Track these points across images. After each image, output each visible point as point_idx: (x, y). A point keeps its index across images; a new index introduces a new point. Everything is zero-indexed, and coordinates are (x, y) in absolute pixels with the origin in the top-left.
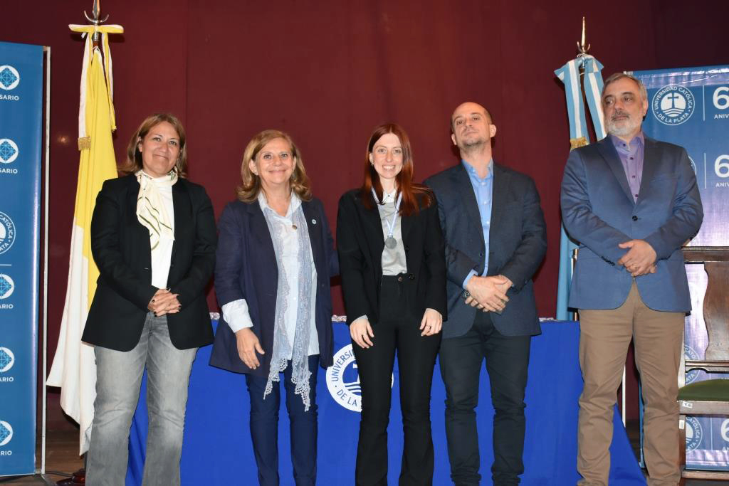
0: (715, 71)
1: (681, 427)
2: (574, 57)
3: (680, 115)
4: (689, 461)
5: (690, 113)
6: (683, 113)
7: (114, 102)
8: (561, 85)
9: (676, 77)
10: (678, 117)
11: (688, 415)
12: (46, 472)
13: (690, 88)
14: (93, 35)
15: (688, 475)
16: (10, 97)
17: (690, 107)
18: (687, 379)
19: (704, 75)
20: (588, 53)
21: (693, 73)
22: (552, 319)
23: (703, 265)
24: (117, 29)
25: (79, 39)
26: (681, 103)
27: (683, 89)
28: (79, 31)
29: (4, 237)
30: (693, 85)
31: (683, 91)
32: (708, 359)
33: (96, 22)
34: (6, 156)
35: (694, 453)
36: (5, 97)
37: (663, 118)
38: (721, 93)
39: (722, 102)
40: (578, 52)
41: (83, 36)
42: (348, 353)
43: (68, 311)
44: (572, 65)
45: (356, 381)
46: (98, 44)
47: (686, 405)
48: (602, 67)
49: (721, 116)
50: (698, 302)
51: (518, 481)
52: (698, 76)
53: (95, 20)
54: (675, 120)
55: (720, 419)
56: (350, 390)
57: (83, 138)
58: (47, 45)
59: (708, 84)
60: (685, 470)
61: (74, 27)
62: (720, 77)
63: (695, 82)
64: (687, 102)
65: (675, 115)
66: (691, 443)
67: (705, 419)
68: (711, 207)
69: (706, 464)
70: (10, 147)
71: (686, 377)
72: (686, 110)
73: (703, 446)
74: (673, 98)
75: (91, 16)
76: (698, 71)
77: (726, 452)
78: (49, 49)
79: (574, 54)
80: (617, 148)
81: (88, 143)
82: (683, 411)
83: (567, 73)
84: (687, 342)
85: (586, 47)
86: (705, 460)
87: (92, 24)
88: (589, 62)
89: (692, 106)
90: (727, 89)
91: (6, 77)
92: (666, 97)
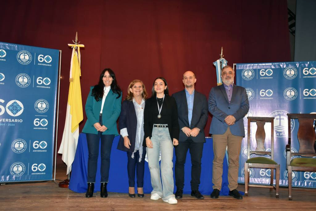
0: (260, 64)
1: (248, 171)
2: (219, 59)
3: (250, 77)
4: (250, 182)
7: (81, 68)
8: (215, 67)
9: (249, 66)
10: (249, 78)
12: (56, 180)
14: (75, 47)
15: (250, 185)
16: (49, 65)
19: (258, 65)
20: (223, 58)
21: (254, 65)
22: (210, 137)
23: (256, 123)
24: (83, 46)
25: (71, 49)
26: (250, 74)
28: (71, 46)
29: (45, 107)
31: (251, 70)
32: (257, 151)
34: (47, 83)
35: (252, 179)
36: (47, 65)
37: (245, 78)
38: (262, 71)
39: (263, 74)
40: (220, 57)
41: (72, 48)
43: (65, 131)
44: (218, 61)
47: (250, 164)
48: (227, 62)
50: (254, 133)
51: (199, 186)
52: (256, 66)
55: (259, 169)
57: (71, 78)
59: (259, 68)
61: (69, 45)
62: (262, 66)
63: (255, 68)
64: (252, 73)
67: (255, 169)
68: (259, 105)
70: (48, 80)
71: (250, 156)
72: (252, 76)
73: (254, 177)
74: (248, 72)
75: (75, 42)
76: (256, 64)
77: (261, 179)
78: (61, 51)
79: (219, 58)
80: (225, 87)
81: (72, 80)
82: (249, 166)
83: (217, 63)
84: (250, 146)
85: (222, 56)
86: (255, 181)
87: (75, 44)
88: (223, 60)
89: (254, 75)
90: (264, 70)
91: (48, 59)
92: (246, 72)
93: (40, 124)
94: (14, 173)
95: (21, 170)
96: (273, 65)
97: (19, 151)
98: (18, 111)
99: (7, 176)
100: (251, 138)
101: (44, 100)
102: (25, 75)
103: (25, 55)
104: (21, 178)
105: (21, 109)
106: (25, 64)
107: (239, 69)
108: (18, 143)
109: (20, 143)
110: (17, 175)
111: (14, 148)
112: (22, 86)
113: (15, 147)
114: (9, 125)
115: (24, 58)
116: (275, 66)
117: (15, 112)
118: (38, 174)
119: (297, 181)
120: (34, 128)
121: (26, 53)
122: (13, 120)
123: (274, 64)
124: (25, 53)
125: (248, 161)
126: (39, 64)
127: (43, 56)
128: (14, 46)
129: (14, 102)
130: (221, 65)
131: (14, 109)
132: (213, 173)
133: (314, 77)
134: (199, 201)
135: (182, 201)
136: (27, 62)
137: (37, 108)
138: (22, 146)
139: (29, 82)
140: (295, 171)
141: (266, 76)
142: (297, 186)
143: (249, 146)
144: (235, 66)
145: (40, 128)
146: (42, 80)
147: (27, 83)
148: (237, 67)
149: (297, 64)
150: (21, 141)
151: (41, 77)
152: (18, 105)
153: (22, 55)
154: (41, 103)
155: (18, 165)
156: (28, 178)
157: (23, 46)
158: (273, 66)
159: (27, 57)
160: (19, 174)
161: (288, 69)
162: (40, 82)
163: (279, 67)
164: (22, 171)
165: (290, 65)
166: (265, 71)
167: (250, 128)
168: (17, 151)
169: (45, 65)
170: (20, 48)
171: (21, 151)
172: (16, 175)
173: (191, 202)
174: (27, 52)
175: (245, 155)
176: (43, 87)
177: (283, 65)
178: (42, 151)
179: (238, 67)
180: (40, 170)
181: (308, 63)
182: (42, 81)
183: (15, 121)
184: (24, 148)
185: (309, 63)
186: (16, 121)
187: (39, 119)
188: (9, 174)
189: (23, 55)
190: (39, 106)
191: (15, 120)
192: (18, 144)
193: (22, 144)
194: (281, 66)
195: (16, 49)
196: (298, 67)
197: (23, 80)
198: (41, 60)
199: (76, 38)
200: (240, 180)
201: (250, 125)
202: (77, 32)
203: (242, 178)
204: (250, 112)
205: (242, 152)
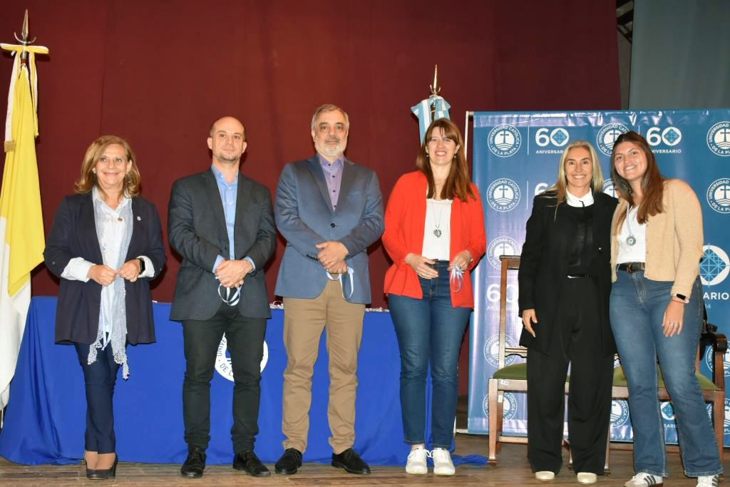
0: (537, 115)
1: (500, 401)
2: (427, 97)
3: (510, 149)
4: (505, 428)
5: (517, 148)
6: (512, 148)
7: (38, 112)
8: (416, 119)
9: (508, 119)
10: (508, 151)
11: (505, 391)
13: (519, 129)
14: (22, 54)
15: (503, 439)
17: (517, 143)
18: (507, 363)
19: (530, 117)
20: (439, 94)
21: (520, 116)
24: (43, 50)
25: (9, 57)
26: (510, 140)
27: (513, 128)
28: (9, 49)
30: (520, 126)
31: (513, 130)
33: (25, 43)
35: (510, 422)
37: (496, 151)
38: (543, 133)
39: (543, 140)
40: (431, 94)
41: (12, 54)
44: (425, 104)
46: (26, 61)
47: (505, 383)
48: (449, 107)
49: (541, 152)
52: (525, 119)
53: (24, 41)
54: (505, 153)
57: (8, 142)
59: (532, 125)
60: (501, 435)
61: (5, 46)
62: (542, 120)
63: (522, 123)
64: (515, 139)
65: (506, 149)
66: (508, 414)
67: (519, 394)
69: (519, 431)
71: (505, 361)
72: (514, 145)
73: (516, 418)
74: (504, 135)
75: (21, 37)
76: (525, 114)
79: (427, 94)
80: (323, 166)
81: (13, 146)
82: (501, 388)
83: (421, 110)
84: (507, 333)
85: (437, 90)
86: (518, 428)
87: (21, 44)
88: (439, 102)
89: (519, 142)
90: (547, 130)
92: (499, 134)
96: (570, 117)
100: (509, 312)
107: (482, 126)
116: (574, 119)
119: (627, 426)
123: (572, 115)
125: (500, 375)
130: (433, 114)
133: (674, 151)
134: (364, 481)
135: (318, 484)
140: (621, 399)
141: (551, 146)
142: (625, 439)
143: (503, 335)
144: (471, 119)
148: (475, 121)
149: (631, 117)
158: (569, 120)
161: (609, 130)
163: (586, 124)
165: (613, 119)
166: (548, 134)
167: (508, 286)
173: (343, 483)
175: (492, 358)
177: (595, 118)
179: (479, 123)
181: (660, 114)
185: (663, 114)
194: (592, 120)
196: (633, 124)
199: (25, 29)
200: (478, 424)
201: (508, 277)
202: (27, 11)
203: (484, 420)
204: (508, 243)
205: (487, 349)
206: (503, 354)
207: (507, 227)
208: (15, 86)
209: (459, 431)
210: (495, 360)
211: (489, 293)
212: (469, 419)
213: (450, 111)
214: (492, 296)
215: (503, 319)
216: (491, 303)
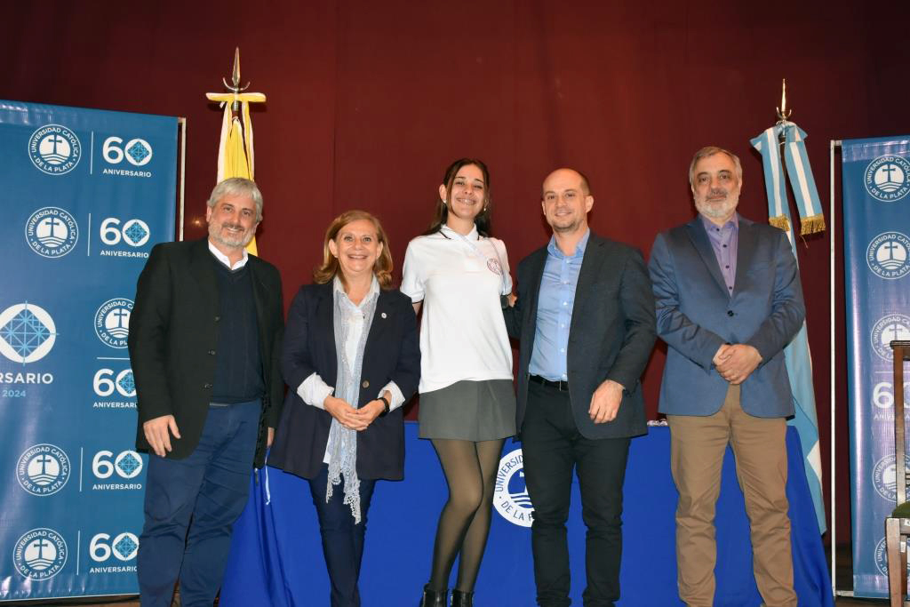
1: (903, 551)
2: (773, 125)
3: (898, 190)
5: (908, 187)
6: (901, 187)
8: (758, 157)
9: (892, 146)
10: (896, 192)
11: (908, 536)
14: (233, 104)
16: (141, 174)
17: (909, 181)
20: (788, 120)
24: (259, 97)
25: (217, 109)
26: (898, 176)
27: (901, 160)
28: (217, 100)
31: (901, 163)
33: (236, 90)
34: (136, 239)
36: (136, 173)
37: (877, 193)
40: (780, 119)
41: (221, 106)
42: (515, 460)
44: (770, 134)
45: (523, 491)
46: (238, 114)
47: (908, 523)
48: (805, 135)
53: (235, 87)
54: (891, 196)
56: (516, 502)
58: (182, 117)
61: (211, 96)
64: (905, 175)
65: (893, 190)
70: (141, 228)
72: (904, 184)
74: (889, 170)
75: (231, 84)
78: (184, 121)
79: (773, 120)
80: (709, 232)
82: (904, 531)
83: (765, 142)
85: (787, 114)
87: (232, 92)
88: (790, 130)
91: (139, 154)
92: (881, 169)
93: (116, 389)
94: (27, 567)
95: (54, 558)
97: (45, 490)
98: (35, 344)
99: (4, 578)
101: (128, 302)
102: (59, 211)
103: (55, 141)
104: (54, 588)
105: (47, 337)
106: (58, 172)
107: (855, 159)
108: (41, 457)
109: (48, 457)
110: (39, 574)
111: (27, 477)
112: (47, 252)
113: (30, 474)
114: (6, 393)
115: (55, 152)
117: (25, 346)
118: (114, 569)
120: (96, 405)
121: (61, 134)
122: (20, 375)
124: (55, 134)
126: (105, 171)
127: (120, 141)
128: (18, 108)
129: (23, 312)
130: (782, 150)
131: (21, 337)
132: (679, 565)
136: (64, 164)
137: (104, 329)
138: (53, 468)
139: (72, 238)
143: (901, 455)
144: (838, 150)
145: (118, 405)
146: (120, 227)
147: (68, 241)
148: (844, 153)
150: (49, 453)
151: (116, 218)
152: (37, 323)
153: (46, 139)
154: (117, 311)
155: (41, 538)
156: (76, 585)
157: (49, 111)
159: (64, 149)
160: (46, 571)
162: (111, 236)
164: (56, 562)
167: (905, 384)
168: (37, 486)
169: (127, 173)
170: (38, 117)
171: (49, 486)
172: (35, 575)
174: (62, 129)
175: (886, 489)
176: (125, 254)
178: (126, 487)
179: (850, 154)
180: (119, 556)
182: (121, 230)
183: (28, 379)
184: (59, 477)
186: (31, 378)
187: (110, 372)
188: (9, 570)
189: (50, 141)
190: (112, 322)
191: (28, 375)
192: (38, 461)
193: (54, 461)
195: (26, 122)
197: (52, 231)
198: (113, 155)
199: (236, 73)
200: (869, 583)
201: (905, 372)
202: (237, 49)
203: (877, 578)
204: (901, 323)
205: (877, 476)
206: (902, 482)
207: (899, 302)
208: (226, 148)
209: (839, 593)
210: (890, 492)
211: (876, 396)
212: (854, 577)
213: (807, 141)
214: (881, 400)
215: (900, 431)
216: (879, 410)
